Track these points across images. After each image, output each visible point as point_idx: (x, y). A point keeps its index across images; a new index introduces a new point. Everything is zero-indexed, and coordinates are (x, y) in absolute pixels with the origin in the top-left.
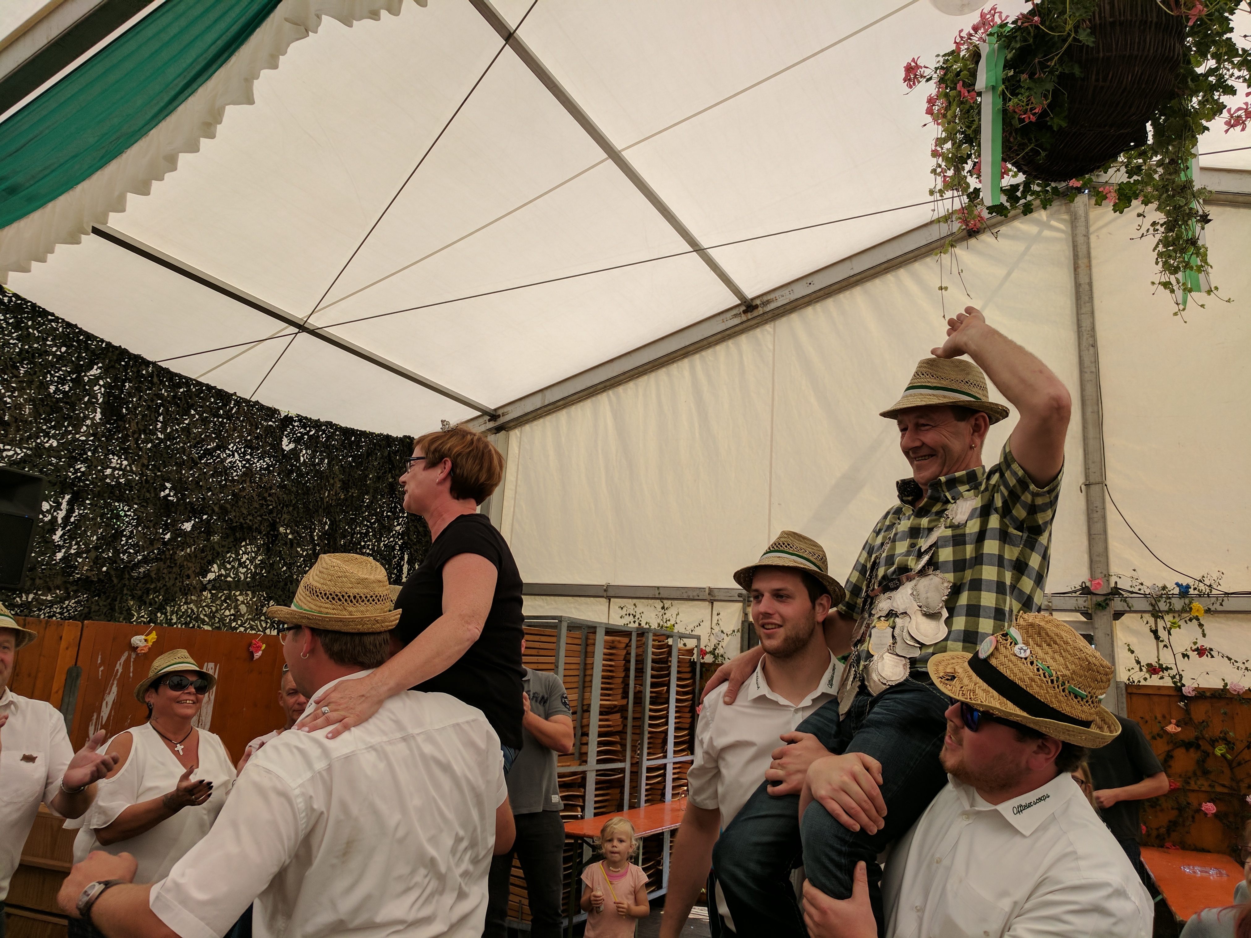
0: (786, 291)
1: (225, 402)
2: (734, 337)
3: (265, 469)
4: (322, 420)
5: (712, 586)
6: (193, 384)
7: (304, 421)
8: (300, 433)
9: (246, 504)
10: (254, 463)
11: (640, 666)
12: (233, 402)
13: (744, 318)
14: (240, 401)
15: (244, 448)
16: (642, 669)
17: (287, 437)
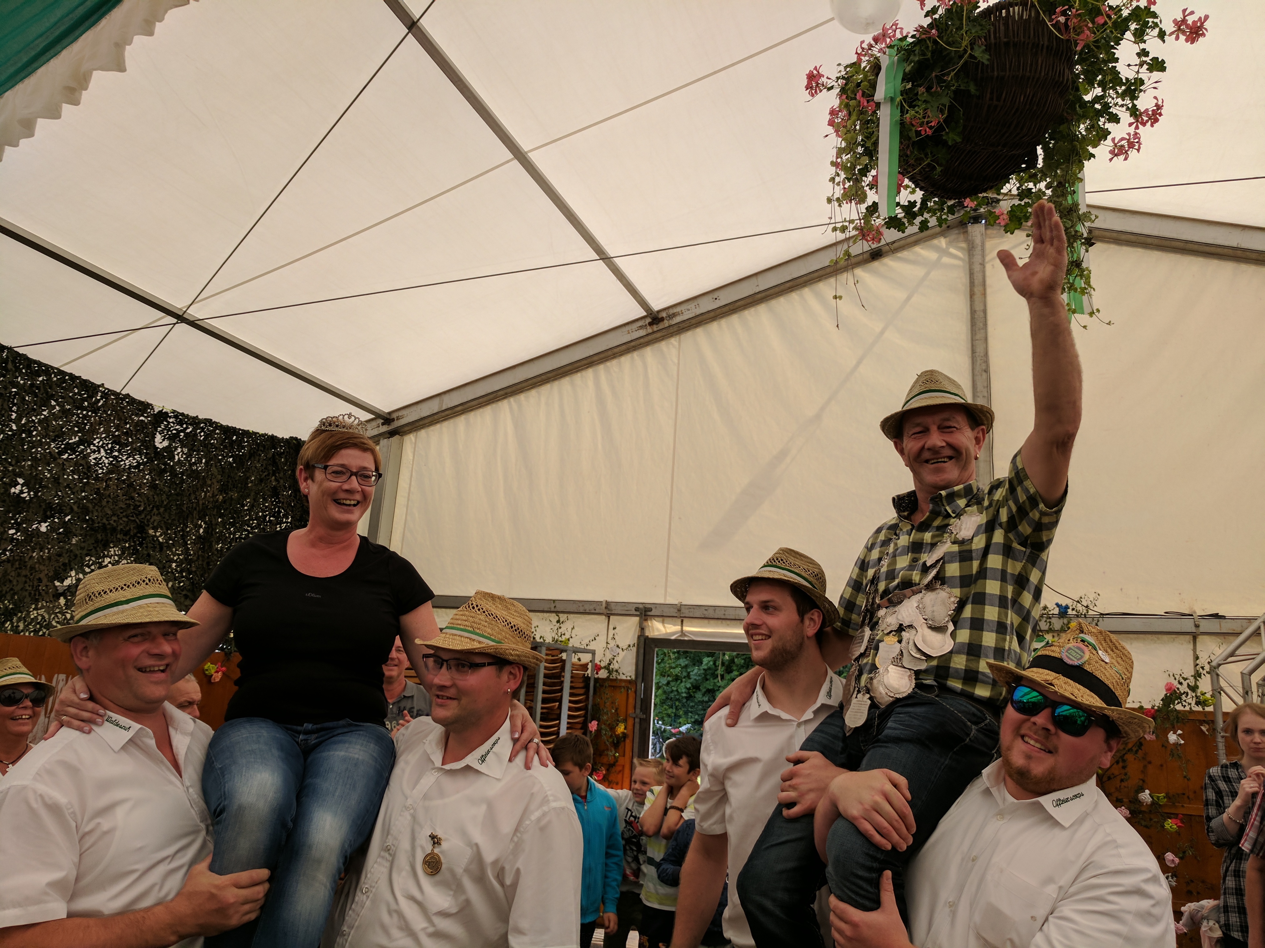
0: (691, 305)
1: (90, 393)
2: (639, 348)
3: (135, 467)
4: (200, 417)
5: (609, 600)
6: (54, 372)
7: (181, 418)
8: (175, 429)
9: (110, 504)
10: (122, 460)
11: (532, 681)
12: (100, 394)
13: (649, 330)
14: (108, 394)
15: (112, 443)
16: (534, 683)
17: (160, 434)
